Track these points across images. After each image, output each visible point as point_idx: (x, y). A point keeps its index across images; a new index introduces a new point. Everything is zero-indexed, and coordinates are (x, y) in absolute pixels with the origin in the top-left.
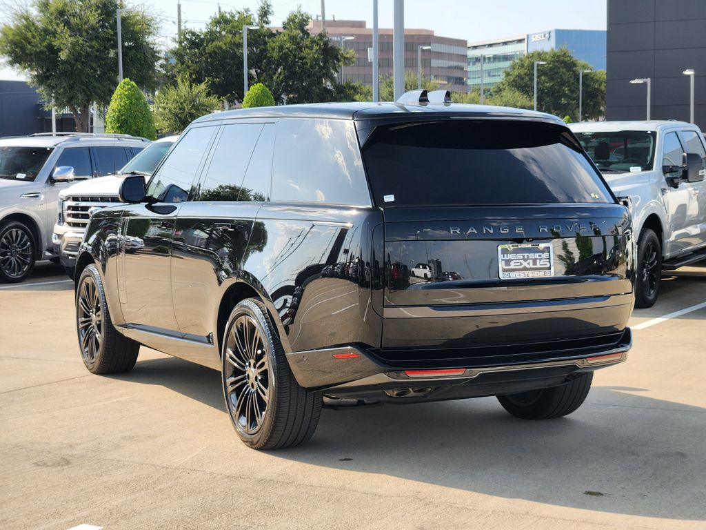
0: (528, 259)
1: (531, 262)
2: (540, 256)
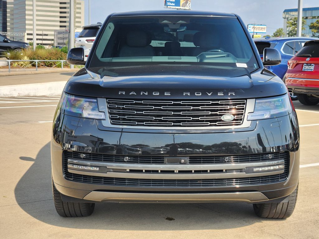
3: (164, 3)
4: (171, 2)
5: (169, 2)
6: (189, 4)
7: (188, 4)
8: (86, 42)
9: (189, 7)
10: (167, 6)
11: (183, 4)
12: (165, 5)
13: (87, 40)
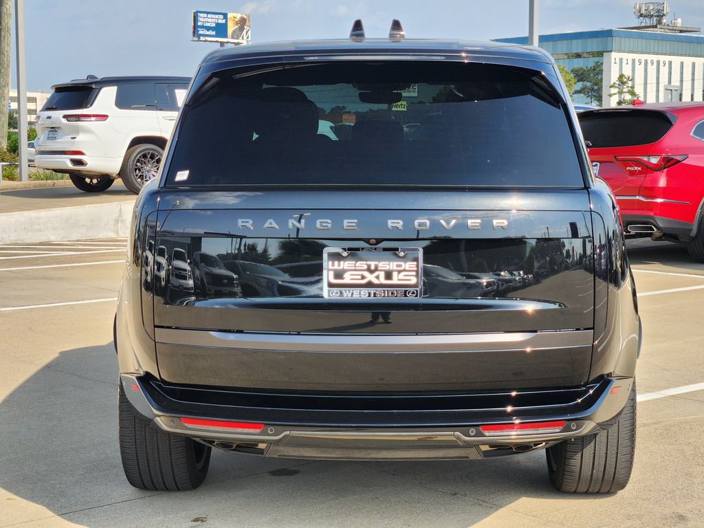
0: (376, 269)
1: (382, 275)
2: (400, 266)
3: (192, 30)
4: (208, 28)
5: (202, 27)
6: (247, 32)
7: (244, 32)
8: (64, 121)
9: (248, 38)
10: (199, 36)
11: (234, 32)
12: (194, 36)
13: (65, 117)
